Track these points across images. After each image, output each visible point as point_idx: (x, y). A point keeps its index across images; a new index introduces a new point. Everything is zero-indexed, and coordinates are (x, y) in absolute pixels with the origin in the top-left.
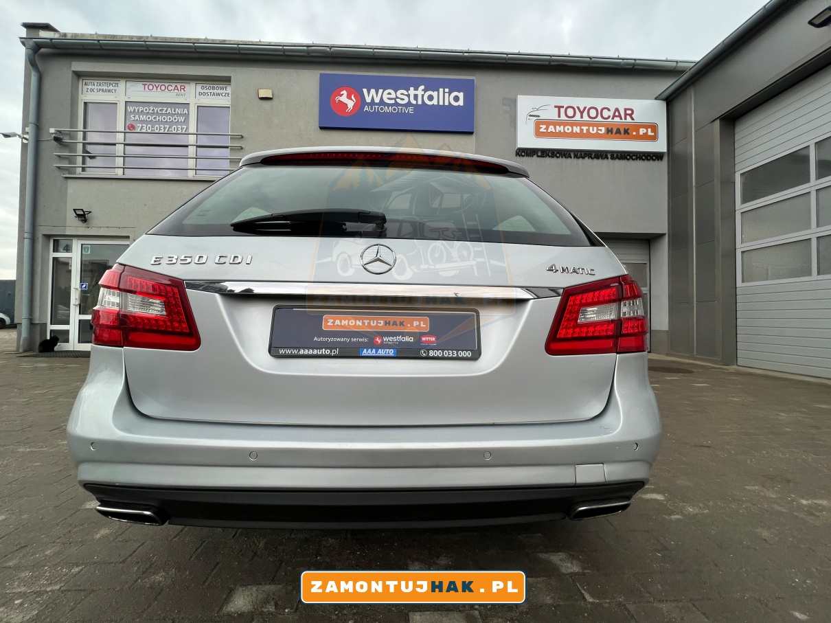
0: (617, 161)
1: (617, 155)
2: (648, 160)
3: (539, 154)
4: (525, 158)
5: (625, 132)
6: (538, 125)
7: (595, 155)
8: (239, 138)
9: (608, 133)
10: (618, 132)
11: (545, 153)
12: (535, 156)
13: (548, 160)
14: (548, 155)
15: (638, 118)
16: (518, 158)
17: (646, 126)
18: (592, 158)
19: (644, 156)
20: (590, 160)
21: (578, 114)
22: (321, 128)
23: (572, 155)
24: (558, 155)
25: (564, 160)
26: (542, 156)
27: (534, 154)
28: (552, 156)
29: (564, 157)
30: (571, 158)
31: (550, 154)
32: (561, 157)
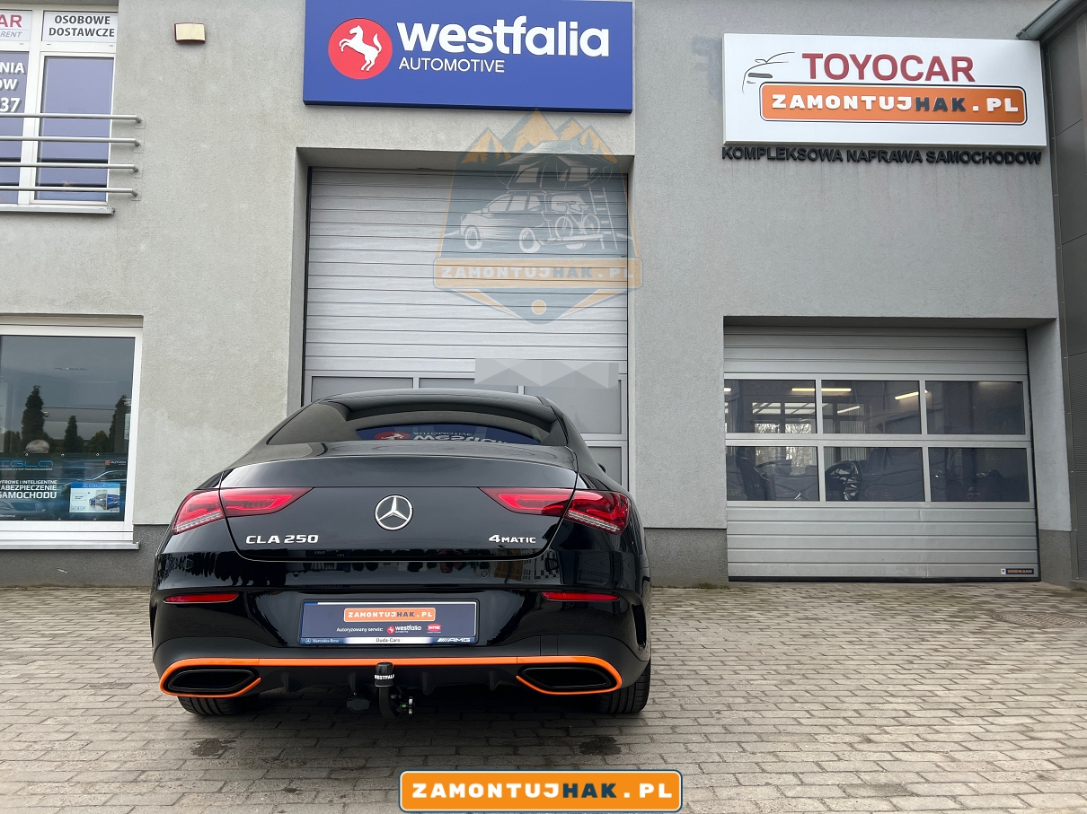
0: (942, 167)
1: (941, 154)
2: (1008, 163)
3: (773, 154)
4: (744, 166)
5: (955, 107)
6: (768, 93)
7: (894, 154)
8: (133, 125)
9: (918, 109)
10: (941, 105)
11: (784, 152)
12: (764, 160)
13: (791, 167)
14: (792, 156)
15: (981, 76)
16: (729, 164)
17: (1000, 93)
18: (886, 161)
19: (1000, 154)
20: (883, 162)
21: (853, 70)
22: (308, 103)
23: (844, 156)
24: (813, 156)
25: (826, 164)
26: (779, 158)
27: (762, 155)
28: (802, 157)
29: (826, 159)
30: (842, 160)
31: (796, 155)
32: (819, 160)
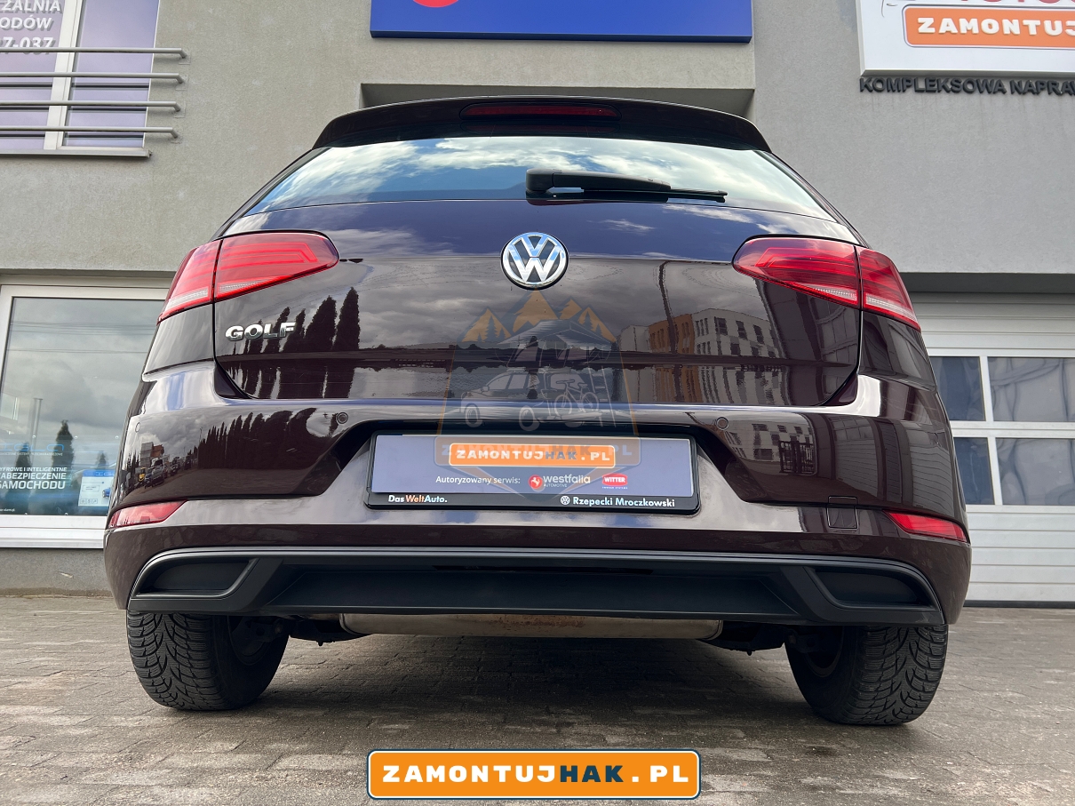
3: (921, 85)
4: (885, 97)
6: (912, 16)
7: (1067, 85)
8: (178, 60)
11: (935, 83)
12: (910, 91)
13: (944, 100)
14: (944, 87)
16: (867, 96)
18: (1058, 93)
20: (1054, 95)
22: (376, 35)
23: (1007, 86)
24: (970, 87)
25: (986, 97)
26: (929, 90)
27: (908, 87)
28: (956, 89)
29: (986, 91)
30: (1004, 92)
31: (950, 87)
32: (977, 91)
